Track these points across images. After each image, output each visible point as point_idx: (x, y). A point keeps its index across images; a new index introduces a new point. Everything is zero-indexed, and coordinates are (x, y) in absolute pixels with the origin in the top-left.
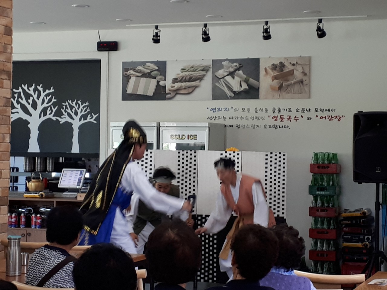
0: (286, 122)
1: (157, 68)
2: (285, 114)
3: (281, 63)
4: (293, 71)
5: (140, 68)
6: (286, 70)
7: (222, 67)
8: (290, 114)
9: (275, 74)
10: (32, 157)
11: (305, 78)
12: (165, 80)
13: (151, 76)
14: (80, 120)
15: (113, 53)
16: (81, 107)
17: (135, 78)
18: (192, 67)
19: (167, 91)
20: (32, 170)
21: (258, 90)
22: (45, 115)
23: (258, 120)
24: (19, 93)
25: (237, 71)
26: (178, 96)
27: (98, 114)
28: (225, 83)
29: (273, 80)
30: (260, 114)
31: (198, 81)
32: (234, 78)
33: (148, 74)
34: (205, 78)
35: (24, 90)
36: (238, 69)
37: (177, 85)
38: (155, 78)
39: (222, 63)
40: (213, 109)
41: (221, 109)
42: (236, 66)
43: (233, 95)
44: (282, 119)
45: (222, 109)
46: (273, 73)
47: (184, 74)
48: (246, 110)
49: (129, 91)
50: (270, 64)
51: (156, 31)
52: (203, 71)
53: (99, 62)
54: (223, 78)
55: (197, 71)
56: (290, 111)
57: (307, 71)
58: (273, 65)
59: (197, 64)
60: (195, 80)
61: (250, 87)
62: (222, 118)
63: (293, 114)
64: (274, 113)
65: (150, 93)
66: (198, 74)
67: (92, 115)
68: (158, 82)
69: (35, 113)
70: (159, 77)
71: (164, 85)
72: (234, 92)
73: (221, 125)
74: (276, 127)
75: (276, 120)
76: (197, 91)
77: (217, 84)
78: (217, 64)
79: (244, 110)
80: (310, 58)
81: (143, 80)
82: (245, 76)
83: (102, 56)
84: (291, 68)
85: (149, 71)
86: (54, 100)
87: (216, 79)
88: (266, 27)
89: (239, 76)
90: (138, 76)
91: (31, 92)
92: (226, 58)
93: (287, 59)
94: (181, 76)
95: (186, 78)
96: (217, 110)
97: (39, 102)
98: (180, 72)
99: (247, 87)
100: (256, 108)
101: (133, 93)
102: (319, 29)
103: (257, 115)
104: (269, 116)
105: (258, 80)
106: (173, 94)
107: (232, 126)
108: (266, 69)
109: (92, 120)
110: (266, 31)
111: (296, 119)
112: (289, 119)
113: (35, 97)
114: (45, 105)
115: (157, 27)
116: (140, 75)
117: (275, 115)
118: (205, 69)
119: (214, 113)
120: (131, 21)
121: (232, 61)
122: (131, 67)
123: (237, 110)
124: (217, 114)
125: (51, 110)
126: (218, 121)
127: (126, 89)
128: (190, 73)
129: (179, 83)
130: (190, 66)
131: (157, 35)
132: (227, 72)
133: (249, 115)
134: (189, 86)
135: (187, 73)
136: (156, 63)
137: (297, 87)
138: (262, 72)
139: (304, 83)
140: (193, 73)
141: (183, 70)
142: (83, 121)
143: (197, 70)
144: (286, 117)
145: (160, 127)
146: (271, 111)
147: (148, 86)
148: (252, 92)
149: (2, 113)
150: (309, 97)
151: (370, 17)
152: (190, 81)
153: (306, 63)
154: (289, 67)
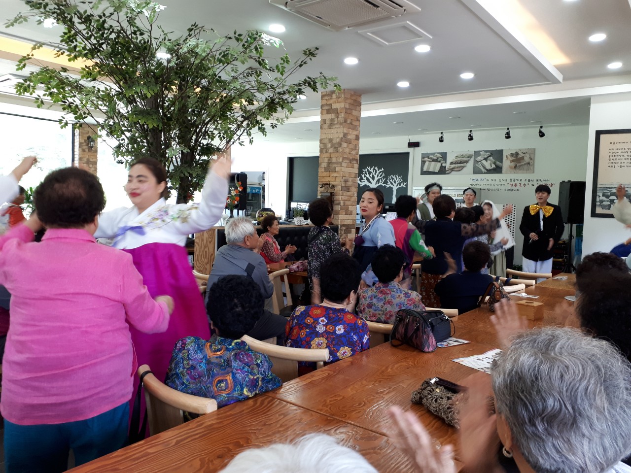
0: (518, 187)
1: (441, 156)
2: (518, 183)
3: (516, 152)
4: (523, 157)
5: (432, 156)
6: (519, 157)
7: (480, 155)
11: (531, 161)
12: (446, 163)
13: (438, 161)
14: (397, 186)
15: (416, 149)
16: (398, 178)
17: (428, 162)
19: (447, 169)
21: (502, 168)
22: (379, 183)
23: (501, 186)
24: (366, 172)
25: (489, 158)
26: (453, 172)
27: (407, 183)
28: (481, 164)
29: (511, 163)
30: (502, 182)
31: (465, 163)
32: (487, 161)
33: (436, 160)
34: (470, 162)
36: (490, 156)
37: (453, 166)
38: (440, 162)
39: (480, 153)
40: (474, 180)
41: (478, 179)
42: (489, 154)
43: (486, 171)
44: (516, 185)
46: (511, 158)
47: (456, 159)
48: (494, 180)
49: (425, 169)
50: (509, 153)
51: (441, 135)
52: (468, 157)
53: (408, 153)
54: (480, 161)
55: (465, 158)
56: (521, 180)
57: (532, 157)
58: (512, 153)
59: (465, 153)
60: (463, 163)
61: (497, 166)
62: (479, 185)
63: (522, 183)
65: (437, 171)
66: (465, 160)
67: (403, 183)
68: (442, 164)
69: (373, 182)
70: (442, 162)
71: (445, 166)
72: (487, 170)
73: (478, 189)
74: (512, 190)
75: (512, 186)
76: (464, 169)
77: (476, 165)
78: (477, 153)
79: (492, 180)
80: (534, 150)
81: (433, 163)
82: (494, 160)
83: (411, 150)
84: (523, 155)
85: (437, 158)
86: (383, 175)
87: (476, 162)
88: (507, 131)
89: (490, 160)
90: (430, 161)
91: (372, 171)
92: (483, 150)
93: (520, 150)
94: (455, 161)
95: (458, 162)
96: (476, 180)
97: (376, 176)
100: (500, 179)
101: (427, 171)
102: (540, 132)
103: (500, 183)
104: (508, 184)
105: (502, 162)
106: (450, 171)
107: (485, 189)
108: (507, 156)
109: (404, 186)
110: (508, 133)
111: (524, 185)
112: (520, 185)
113: (374, 173)
114: (379, 178)
115: (442, 133)
117: (512, 183)
118: (470, 157)
119: (474, 182)
120: (427, 130)
121: (486, 151)
122: (427, 156)
123: (488, 180)
124: (476, 182)
125: (382, 180)
126: (476, 187)
127: (423, 169)
130: (461, 155)
131: (442, 137)
132: (483, 158)
133: (496, 183)
135: (459, 159)
136: (441, 153)
137: (526, 167)
138: (504, 158)
139: (530, 164)
140: (462, 159)
141: (457, 157)
144: (518, 184)
146: (509, 181)
147: (436, 167)
148: (498, 170)
149: (353, 181)
150: (533, 173)
151: (573, 124)
152: (460, 164)
153: (532, 152)
154: (521, 155)
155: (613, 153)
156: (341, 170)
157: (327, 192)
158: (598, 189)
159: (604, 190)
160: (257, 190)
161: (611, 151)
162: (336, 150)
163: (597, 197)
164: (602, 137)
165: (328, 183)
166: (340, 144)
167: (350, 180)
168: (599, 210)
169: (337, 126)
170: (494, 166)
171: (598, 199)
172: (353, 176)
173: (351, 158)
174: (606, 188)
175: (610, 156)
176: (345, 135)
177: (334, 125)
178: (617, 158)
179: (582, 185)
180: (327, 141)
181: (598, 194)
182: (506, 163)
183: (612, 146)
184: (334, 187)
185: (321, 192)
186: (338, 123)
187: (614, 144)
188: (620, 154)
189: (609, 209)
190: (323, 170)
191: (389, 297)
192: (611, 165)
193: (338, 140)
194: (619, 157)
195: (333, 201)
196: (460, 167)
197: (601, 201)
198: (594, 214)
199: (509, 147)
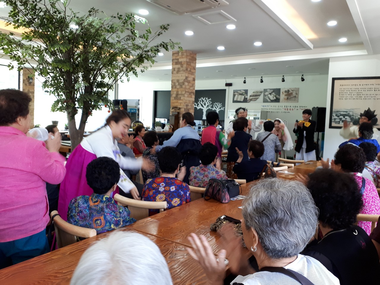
0: (289, 111)
1: (244, 92)
2: (289, 108)
3: (288, 90)
5: (239, 92)
6: (290, 93)
7: (267, 91)
8: (290, 108)
10: (204, 121)
11: (296, 95)
12: (247, 96)
15: (230, 87)
16: (219, 105)
18: (257, 91)
19: (248, 100)
20: (204, 125)
21: (279, 99)
22: (208, 107)
23: (279, 110)
24: (200, 100)
25: (272, 93)
26: (251, 102)
27: (225, 107)
28: (268, 97)
29: (285, 96)
31: (258, 96)
32: (271, 95)
34: (261, 95)
35: (202, 99)
36: (273, 92)
37: (251, 98)
38: (244, 95)
40: (263, 106)
43: (270, 101)
44: (287, 109)
46: (285, 94)
49: (235, 100)
50: (284, 90)
51: (245, 79)
52: (260, 93)
53: (225, 90)
54: (267, 95)
56: (291, 107)
57: (297, 93)
59: (259, 90)
61: (277, 98)
63: (291, 108)
68: (245, 97)
69: (205, 107)
71: (247, 98)
72: (271, 100)
74: (285, 112)
75: (285, 110)
76: (258, 100)
77: (265, 97)
78: (265, 90)
79: (274, 106)
80: (299, 89)
81: (240, 96)
82: (275, 95)
83: (227, 88)
84: (292, 92)
85: (242, 93)
86: (211, 103)
87: (265, 95)
88: (283, 77)
89: (273, 94)
90: (238, 95)
91: (204, 100)
92: (268, 88)
93: (290, 88)
94: (253, 95)
96: (265, 106)
97: (206, 103)
100: (278, 106)
102: (302, 78)
103: (279, 108)
105: (280, 96)
107: (270, 112)
108: (283, 92)
109: (223, 109)
110: (283, 79)
113: (205, 101)
114: (208, 104)
115: (245, 78)
117: (285, 108)
118: (261, 92)
120: (236, 76)
121: (271, 89)
122: (236, 92)
123: (272, 106)
124: (265, 108)
125: (210, 106)
126: (265, 110)
131: (245, 81)
132: (269, 93)
133: (276, 108)
135: (255, 94)
136: (245, 90)
137: (293, 98)
138: (281, 93)
139: (296, 97)
141: (254, 92)
142: (220, 110)
143: (258, 93)
146: (283, 107)
147: (242, 98)
148: (277, 100)
149: (191, 106)
150: (298, 102)
151: (321, 74)
152: (256, 96)
153: (297, 90)
154: (291, 92)
155: (342, 91)
158: (333, 112)
159: (337, 112)
160: (134, 110)
161: (341, 90)
162: (181, 87)
163: (333, 117)
164: (336, 81)
165: (176, 106)
166: (183, 83)
167: (190, 105)
168: (333, 124)
169: (181, 72)
170: (275, 98)
171: (333, 118)
172: (191, 102)
173: (190, 91)
174: (338, 111)
175: (340, 93)
176: (187, 78)
177: (180, 71)
178: (344, 94)
179: (324, 110)
180: (175, 81)
181: (333, 115)
182: (282, 96)
183: (341, 87)
184: (180, 109)
185: (172, 112)
186: (182, 70)
187: (342, 85)
188: (345, 92)
189: (339, 124)
190: (173, 99)
191: (206, 173)
192: (340, 98)
193: (182, 81)
194: (345, 94)
195: (179, 117)
196: (255, 98)
197: (335, 119)
198: (331, 127)
199: (284, 87)
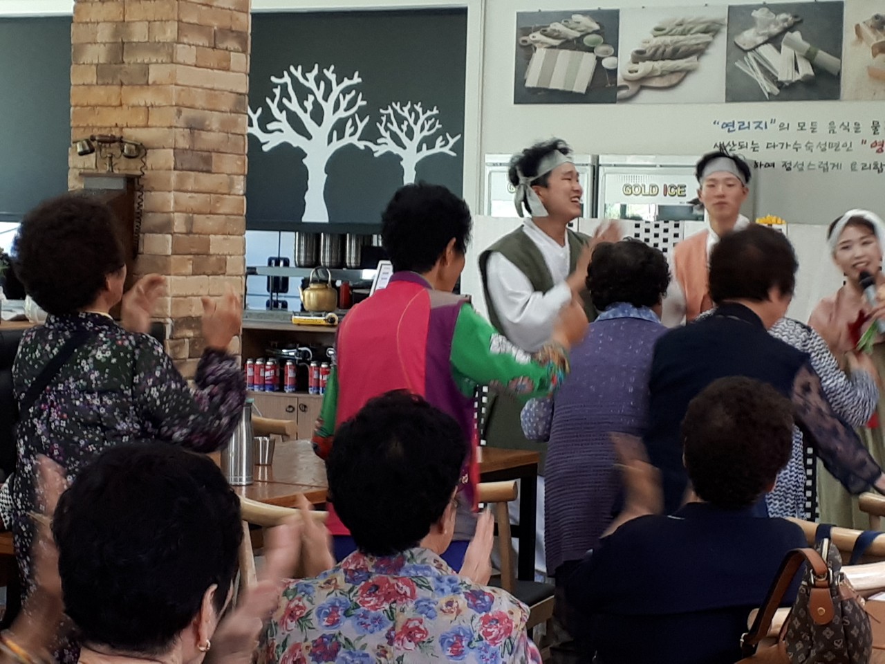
1: (597, 27)
5: (558, 26)
7: (751, 23)
9: (880, 41)
10: (311, 234)
12: (616, 55)
13: (584, 45)
14: (419, 149)
16: (422, 118)
17: (545, 50)
18: (680, 25)
19: (620, 82)
20: (314, 263)
21: (838, 78)
22: (340, 137)
23: (835, 150)
24: (284, 87)
25: (788, 34)
26: (645, 94)
27: (459, 137)
28: (757, 62)
29: (874, 55)
30: (841, 136)
31: (694, 58)
32: (779, 49)
33: (575, 42)
34: (711, 50)
35: (294, 80)
36: (791, 29)
37: (644, 67)
38: (591, 50)
39: (753, 14)
40: (727, 125)
41: (746, 125)
42: (786, 20)
43: (776, 91)
45: (749, 123)
46: (873, 38)
47: (659, 40)
48: (808, 126)
49: (532, 81)
50: (869, 16)
52: (705, 32)
53: (462, 13)
54: (753, 49)
55: (692, 34)
58: (877, 17)
59: (691, 16)
60: (686, 55)
61: (820, 71)
62: (750, 145)
64: (874, 133)
65: (580, 86)
66: (694, 42)
67: (445, 139)
68: (599, 60)
69: (320, 133)
70: (600, 49)
71: (613, 68)
72: (780, 85)
74: (879, 168)
75: (880, 151)
76: (691, 81)
77: (738, 64)
78: (740, 16)
79: (801, 127)
81: (565, 55)
82: (807, 45)
85: (578, 35)
86: (360, 103)
87: (736, 51)
89: (791, 44)
90: (553, 47)
91: (311, 84)
92: (761, 3)
94: (655, 46)
95: (665, 51)
96: (737, 126)
97: (328, 107)
98: (652, 36)
99: (811, 72)
100: (832, 123)
101: (539, 86)
104: (864, 142)
105: (838, 54)
106: (633, 89)
107: (773, 165)
108: (858, 28)
109: (446, 150)
113: (319, 94)
114: (341, 114)
116: (556, 42)
117: (879, 138)
118: (711, 29)
119: (731, 134)
121: (776, 9)
122: (537, 25)
123: (786, 126)
124: (735, 135)
125: (355, 124)
127: (525, 77)
128: (676, 38)
129: (647, 62)
130: (675, 23)
132: (763, 35)
134: (672, 70)
135: (668, 39)
136: (596, 15)
138: (849, 36)
140: (682, 38)
141: (659, 30)
142: (425, 152)
143: (692, 32)
145: (599, 165)
146: (867, 130)
147: (576, 71)
148: (823, 84)
152: (673, 59)
156: (172, 75)
157: (110, 175)
170: (806, 69)
173: (216, 25)
182: (857, 58)
190: (91, 78)
195: (140, 215)
196: (672, 72)
